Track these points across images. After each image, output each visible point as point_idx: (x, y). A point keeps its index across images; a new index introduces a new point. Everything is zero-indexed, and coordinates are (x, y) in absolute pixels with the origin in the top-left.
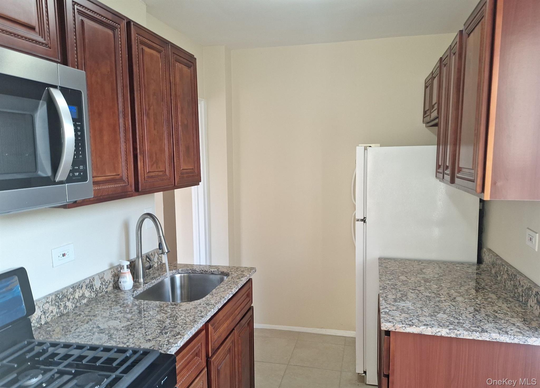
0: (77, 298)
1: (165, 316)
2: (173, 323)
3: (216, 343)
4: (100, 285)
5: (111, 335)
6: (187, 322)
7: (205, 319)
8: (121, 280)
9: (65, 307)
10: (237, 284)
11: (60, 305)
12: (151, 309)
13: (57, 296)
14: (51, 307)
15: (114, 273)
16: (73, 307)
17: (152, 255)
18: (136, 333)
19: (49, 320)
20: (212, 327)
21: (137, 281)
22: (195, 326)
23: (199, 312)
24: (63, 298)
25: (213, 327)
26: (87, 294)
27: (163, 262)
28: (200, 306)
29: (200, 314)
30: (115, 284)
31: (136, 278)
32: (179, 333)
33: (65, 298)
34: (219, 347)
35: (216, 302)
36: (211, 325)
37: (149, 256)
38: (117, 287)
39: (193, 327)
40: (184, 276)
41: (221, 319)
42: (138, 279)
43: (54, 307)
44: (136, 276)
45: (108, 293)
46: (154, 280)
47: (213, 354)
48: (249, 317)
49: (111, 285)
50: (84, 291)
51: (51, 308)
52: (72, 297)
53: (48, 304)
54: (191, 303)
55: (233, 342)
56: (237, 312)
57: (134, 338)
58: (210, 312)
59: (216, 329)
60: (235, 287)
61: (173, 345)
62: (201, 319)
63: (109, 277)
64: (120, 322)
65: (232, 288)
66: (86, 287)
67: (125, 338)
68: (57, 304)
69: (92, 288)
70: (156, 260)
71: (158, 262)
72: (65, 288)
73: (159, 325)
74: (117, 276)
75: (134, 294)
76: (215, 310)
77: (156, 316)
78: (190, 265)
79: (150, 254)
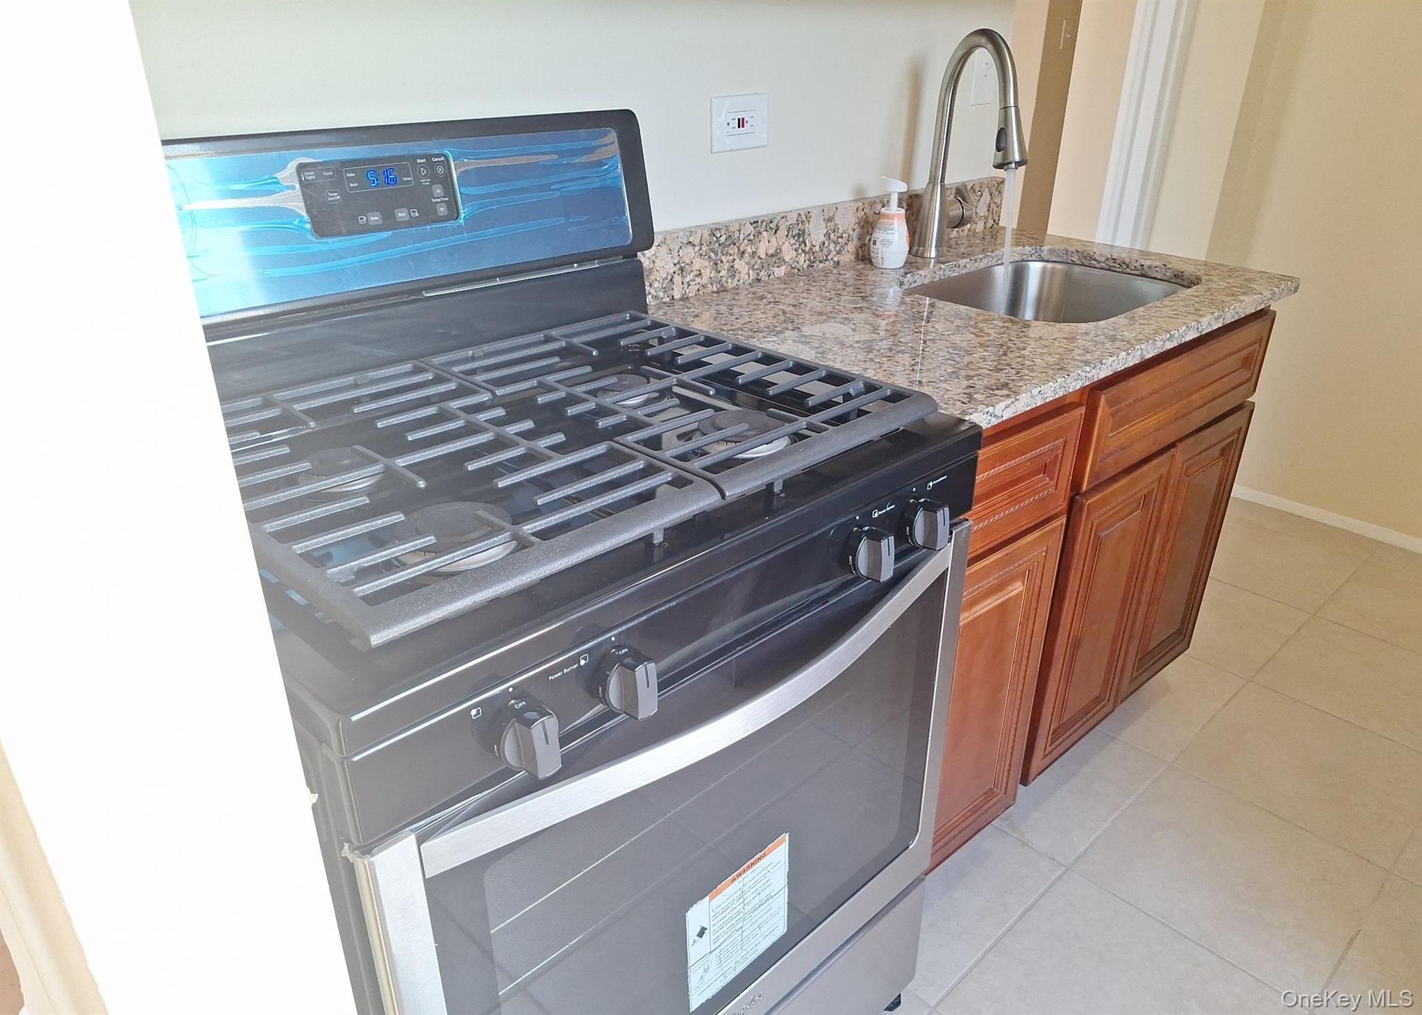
0: (763, 256)
1: (976, 341)
2: (994, 361)
3: (1111, 460)
4: (823, 238)
5: (823, 352)
6: (1035, 365)
7: (1094, 371)
8: (879, 235)
9: (733, 271)
10: (1222, 306)
11: (719, 262)
12: (942, 319)
13: (715, 235)
14: (698, 260)
15: (863, 213)
16: (752, 277)
17: (974, 192)
18: (888, 361)
19: (691, 292)
20: (1110, 407)
21: (919, 254)
22: (1059, 380)
23: (1077, 350)
24: (728, 243)
25: (1111, 411)
26: (788, 254)
27: (1000, 225)
28: (1087, 338)
29: (1080, 355)
30: (861, 247)
31: (919, 246)
32: (1007, 384)
33: (732, 246)
34: (1116, 475)
35: (1140, 337)
36: (1107, 401)
37: (964, 191)
38: (864, 256)
39: (1050, 379)
40: (1053, 270)
41: (1143, 399)
42: (924, 246)
43: (706, 263)
44: (920, 239)
45: (839, 267)
46: (966, 260)
47: (1094, 489)
48: (1232, 429)
49: (851, 247)
50: (781, 244)
51: (698, 263)
52: (749, 250)
53: (690, 249)
54: (1058, 325)
55: (1164, 482)
56: (1196, 398)
57: (878, 370)
58: (1115, 358)
59: (1120, 421)
60: (1212, 313)
61: (980, 407)
62: (1081, 367)
63: (848, 223)
64: (854, 330)
65: (1201, 313)
66: (788, 232)
67: (857, 365)
68: (712, 255)
69: (801, 239)
70: (982, 210)
71: (986, 218)
72: (737, 221)
73: (953, 355)
74: (868, 225)
75: (906, 280)
76: (1130, 358)
77: (951, 336)
78: (1078, 240)
79: (969, 188)
